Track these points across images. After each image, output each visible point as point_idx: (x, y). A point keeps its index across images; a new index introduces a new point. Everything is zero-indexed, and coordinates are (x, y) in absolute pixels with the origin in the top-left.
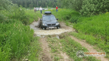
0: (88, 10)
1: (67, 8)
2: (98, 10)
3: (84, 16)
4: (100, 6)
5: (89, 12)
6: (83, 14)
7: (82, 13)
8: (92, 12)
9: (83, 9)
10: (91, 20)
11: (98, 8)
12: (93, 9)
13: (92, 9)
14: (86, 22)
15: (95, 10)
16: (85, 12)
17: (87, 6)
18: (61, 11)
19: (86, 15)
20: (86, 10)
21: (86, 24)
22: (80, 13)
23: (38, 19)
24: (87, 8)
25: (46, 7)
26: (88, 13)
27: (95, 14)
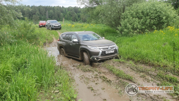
0: (130, 26)
1: (97, 23)
2: (144, 27)
3: (124, 35)
4: (146, 22)
5: (132, 30)
6: (123, 33)
7: (122, 31)
8: (136, 29)
9: (122, 25)
10: (134, 41)
11: (143, 24)
12: (137, 26)
13: (135, 26)
14: (128, 44)
15: (139, 26)
16: (125, 30)
17: (128, 21)
18: (88, 27)
19: (127, 35)
20: (126, 26)
21: (127, 47)
22: (118, 32)
23: (53, 39)
24: (128, 24)
25: (62, 21)
26: (130, 31)
27: (139, 33)
